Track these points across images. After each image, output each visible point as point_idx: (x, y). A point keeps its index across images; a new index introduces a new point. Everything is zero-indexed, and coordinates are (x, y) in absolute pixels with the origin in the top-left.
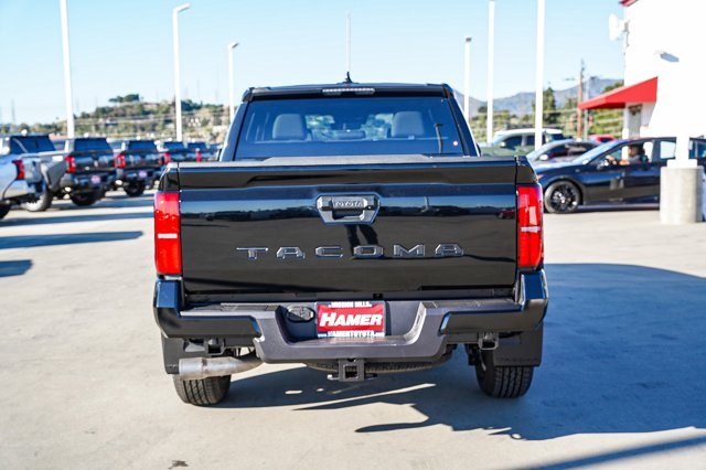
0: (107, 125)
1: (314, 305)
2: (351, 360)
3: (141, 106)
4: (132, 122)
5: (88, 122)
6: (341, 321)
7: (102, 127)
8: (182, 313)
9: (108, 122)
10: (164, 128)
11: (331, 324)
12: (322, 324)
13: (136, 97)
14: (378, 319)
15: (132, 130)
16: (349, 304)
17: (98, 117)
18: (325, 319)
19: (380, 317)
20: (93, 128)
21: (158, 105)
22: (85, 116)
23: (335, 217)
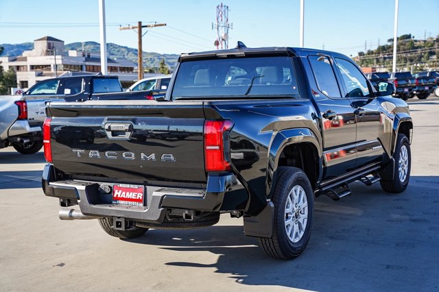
0: (385, 58)
1: (112, 185)
2: (119, 218)
3: (412, 43)
4: (404, 55)
5: (371, 57)
6: (123, 196)
7: (381, 60)
8: (50, 183)
9: (386, 56)
10: (428, 59)
11: (119, 196)
12: (115, 196)
13: (409, 37)
14: (140, 196)
15: (403, 61)
16: (128, 186)
17: (379, 53)
18: (117, 193)
19: (141, 195)
20: (375, 61)
21: (425, 41)
22: (370, 53)
23: (113, 135)
